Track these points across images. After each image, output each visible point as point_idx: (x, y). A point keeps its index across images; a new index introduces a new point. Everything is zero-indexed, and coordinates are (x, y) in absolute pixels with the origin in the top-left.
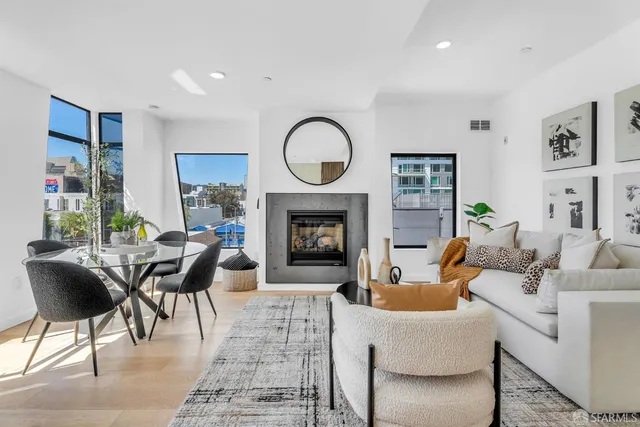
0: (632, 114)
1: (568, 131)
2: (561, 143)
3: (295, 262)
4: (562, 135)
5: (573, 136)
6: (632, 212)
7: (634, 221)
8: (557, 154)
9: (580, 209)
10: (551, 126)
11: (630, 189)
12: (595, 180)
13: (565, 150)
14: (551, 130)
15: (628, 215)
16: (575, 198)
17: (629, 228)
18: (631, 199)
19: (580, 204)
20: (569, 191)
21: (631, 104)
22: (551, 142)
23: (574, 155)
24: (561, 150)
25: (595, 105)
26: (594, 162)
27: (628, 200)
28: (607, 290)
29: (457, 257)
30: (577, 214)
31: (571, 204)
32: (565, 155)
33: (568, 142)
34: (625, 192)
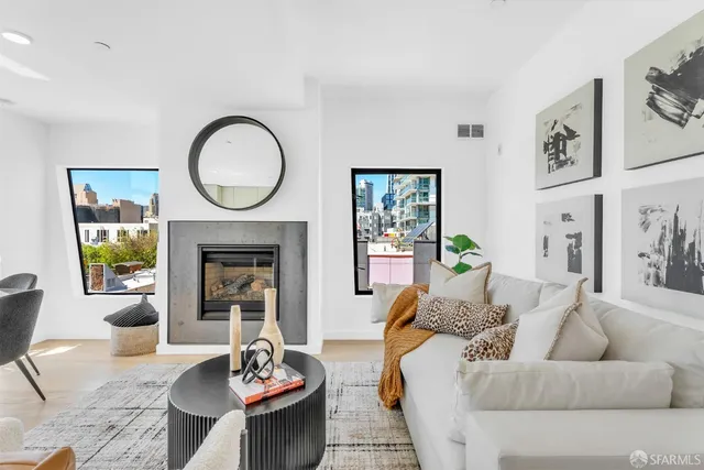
0: (648, 87)
1: (566, 128)
2: (556, 146)
3: (208, 315)
4: (558, 134)
5: (572, 134)
6: (647, 250)
7: (650, 265)
8: (552, 162)
9: (579, 244)
10: (546, 123)
11: (645, 213)
12: (599, 199)
13: (562, 157)
14: (545, 129)
15: (642, 255)
16: (572, 228)
17: (642, 276)
18: (646, 228)
19: (578, 236)
20: (566, 217)
21: (647, 71)
22: (546, 146)
23: (572, 163)
24: (557, 158)
25: (598, 84)
26: (597, 173)
27: (641, 230)
28: (566, 409)
29: (407, 314)
30: (575, 251)
31: (569, 236)
32: (561, 164)
33: (564, 146)
34: (638, 218)
